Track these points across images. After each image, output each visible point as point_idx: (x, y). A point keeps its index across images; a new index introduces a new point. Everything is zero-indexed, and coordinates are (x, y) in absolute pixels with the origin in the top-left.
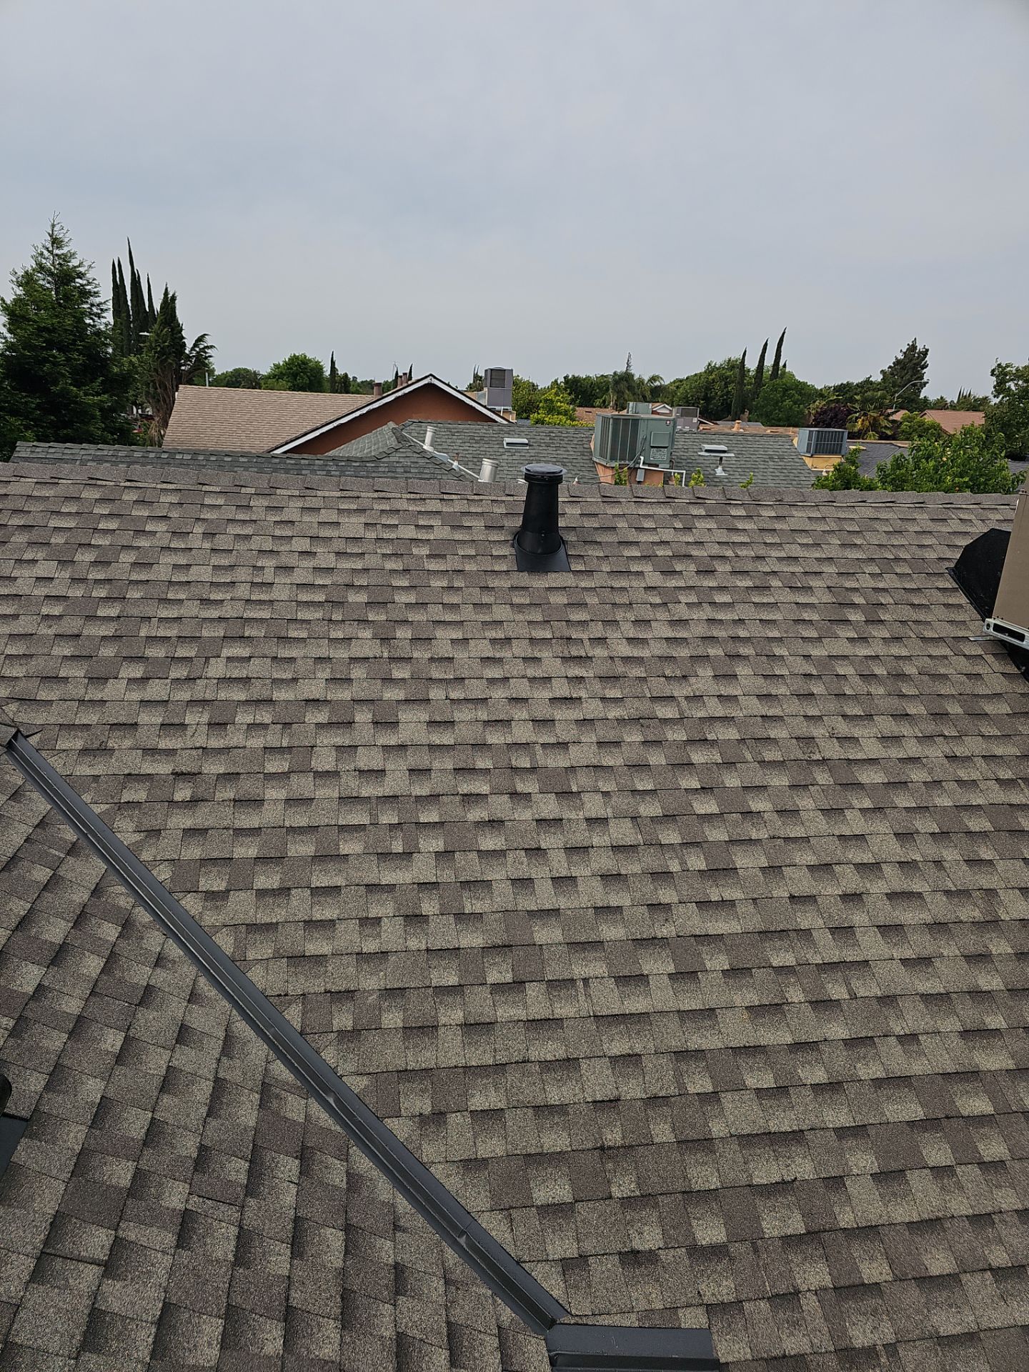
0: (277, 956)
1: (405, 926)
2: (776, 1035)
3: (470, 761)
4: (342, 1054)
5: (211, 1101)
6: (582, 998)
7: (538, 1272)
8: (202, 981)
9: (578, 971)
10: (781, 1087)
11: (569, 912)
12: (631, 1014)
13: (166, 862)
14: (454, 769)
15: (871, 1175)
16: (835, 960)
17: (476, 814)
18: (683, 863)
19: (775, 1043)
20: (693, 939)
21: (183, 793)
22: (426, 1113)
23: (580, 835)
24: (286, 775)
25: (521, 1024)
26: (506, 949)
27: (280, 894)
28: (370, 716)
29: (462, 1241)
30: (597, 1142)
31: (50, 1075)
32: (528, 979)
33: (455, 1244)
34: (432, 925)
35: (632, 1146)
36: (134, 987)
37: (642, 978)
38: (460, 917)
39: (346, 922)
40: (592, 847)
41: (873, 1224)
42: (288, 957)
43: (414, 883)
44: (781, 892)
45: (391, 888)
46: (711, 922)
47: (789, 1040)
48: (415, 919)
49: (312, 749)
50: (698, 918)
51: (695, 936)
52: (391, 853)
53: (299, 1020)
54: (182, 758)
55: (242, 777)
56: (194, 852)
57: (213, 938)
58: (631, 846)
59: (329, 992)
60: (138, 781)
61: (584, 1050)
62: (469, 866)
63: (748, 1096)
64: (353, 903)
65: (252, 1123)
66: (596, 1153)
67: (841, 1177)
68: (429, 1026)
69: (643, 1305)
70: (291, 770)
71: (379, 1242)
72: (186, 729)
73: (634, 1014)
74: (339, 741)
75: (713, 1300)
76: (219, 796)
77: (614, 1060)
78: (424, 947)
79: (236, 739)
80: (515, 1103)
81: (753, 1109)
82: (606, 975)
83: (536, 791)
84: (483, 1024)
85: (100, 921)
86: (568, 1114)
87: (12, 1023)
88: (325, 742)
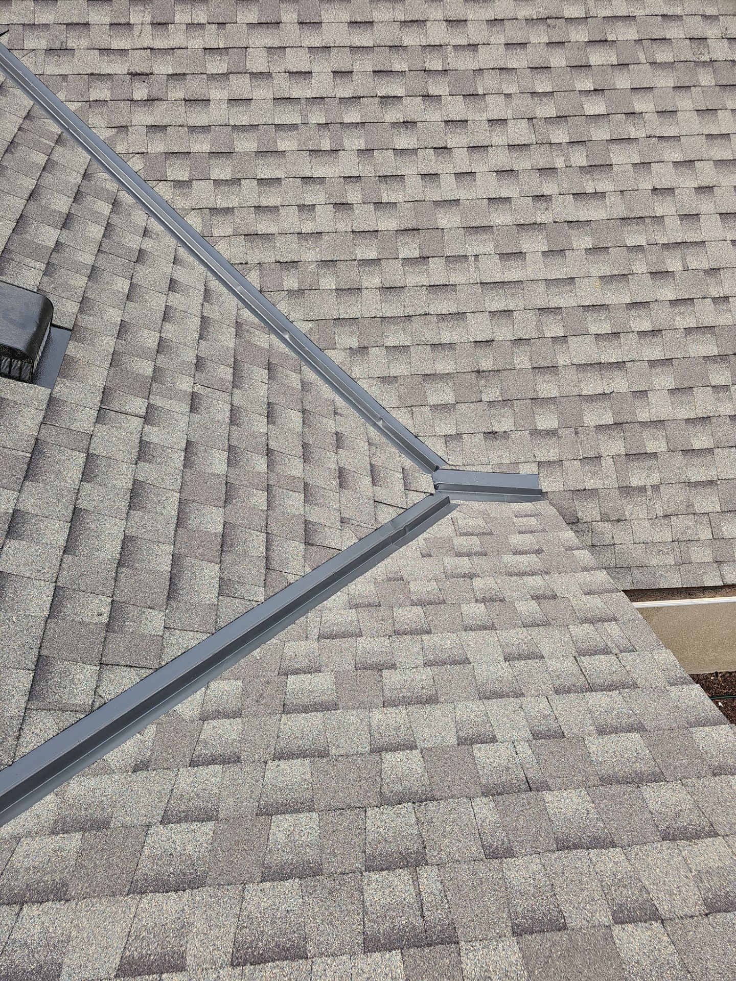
0: (236, 235)
1: (335, 212)
2: (618, 297)
3: (387, 63)
4: (292, 306)
5: (201, 330)
6: (472, 270)
7: (429, 442)
8: (182, 250)
9: (471, 249)
10: (615, 333)
11: (467, 202)
12: (509, 282)
13: (137, 155)
14: (374, 72)
15: (668, 390)
16: (678, 241)
17: (393, 115)
18: (567, 159)
19: (617, 303)
20: (566, 224)
21: (140, 92)
22: (354, 347)
23: (481, 135)
24: (225, 76)
25: (425, 288)
26: (415, 232)
27: (233, 183)
28: (295, 16)
29: (380, 423)
30: (475, 368)
31: (81, 303)
32: (431, 255)
33: (375, 425)
34: (356, 212)
35: (499, 371)
36: (130, 249)
37: (520, 255)
38: (378, 205)
39: (288, 208)
40: (492, 146)
41: (662, 419)
42: (244, 235)
43: (340, 177)
44: (646, 185)
45: (321, 180)
46: (583, 210)
47: (628, 301)
48: (342, 206)
49: (246, 50)
50: (573, 207)
51: (568, 222)
52: (320, 150)
53: (258, 282)
54: (134, 58)
55: (188, 77)
56: (158, 146)
57: (185, 218)
58: (524, 145)
59: (279, 262)
60: (101, 80)
61: (471, 307)
62: (386, 163)
63: (588, 338)
64: (291, 193)
65: (232, 346)
66: (474, 374)
67: (645, 391)
68: (355, 289)
69: (496, 460)
70: (229, 71)
71: (325, 420)
72: (133, 29)
73: (511, 282)
74: (269, 42)
75: (543, 459)
76: (172, 95)
77: (493, 313)
78: (350, 230)
79: (177, 39)
80: (418, 342)
81: (590, 348)
82: (492, 252)
83: (446, 94)
84: (396, 287)
85: (94, 199)
86: (455, 350)
87: (43, 266)
88: (257, 44)
